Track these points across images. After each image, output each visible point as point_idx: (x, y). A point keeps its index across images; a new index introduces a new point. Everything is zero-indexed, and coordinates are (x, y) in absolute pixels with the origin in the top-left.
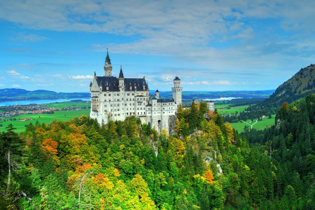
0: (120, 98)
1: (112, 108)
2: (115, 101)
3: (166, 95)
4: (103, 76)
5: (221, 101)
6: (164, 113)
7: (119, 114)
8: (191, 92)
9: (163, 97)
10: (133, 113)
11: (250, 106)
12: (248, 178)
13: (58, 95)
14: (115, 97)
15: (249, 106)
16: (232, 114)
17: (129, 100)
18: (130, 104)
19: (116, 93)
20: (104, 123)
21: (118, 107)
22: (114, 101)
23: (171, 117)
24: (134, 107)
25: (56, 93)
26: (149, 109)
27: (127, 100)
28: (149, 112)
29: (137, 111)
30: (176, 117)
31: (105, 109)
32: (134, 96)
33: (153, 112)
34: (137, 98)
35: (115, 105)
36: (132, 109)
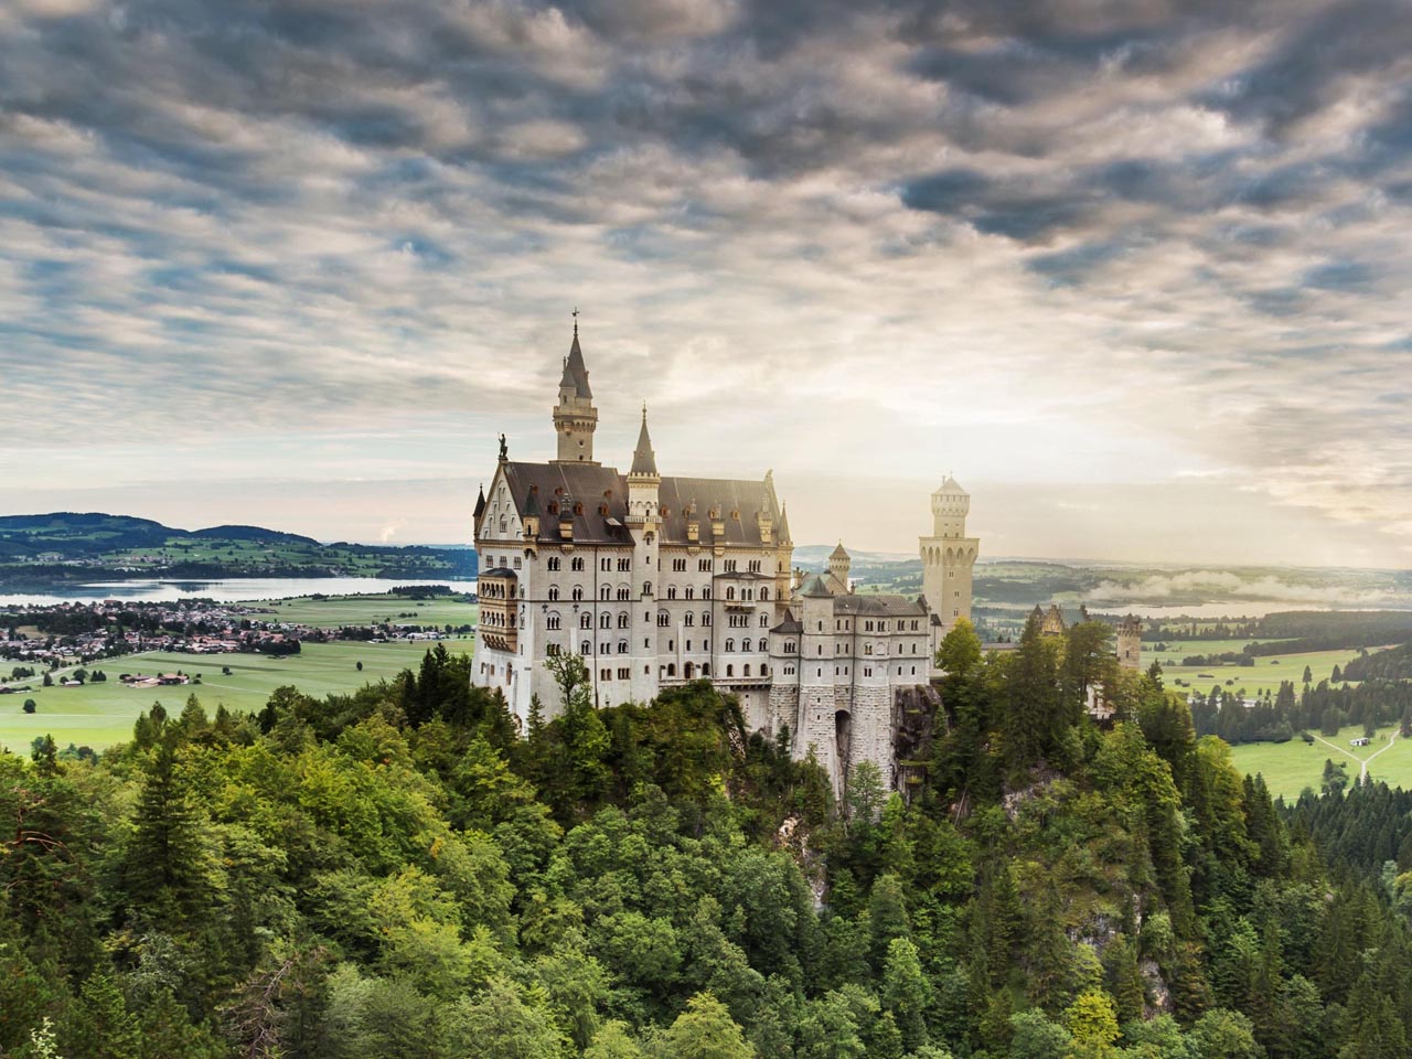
0: (632, 581)
1: (588, 634)
2: (608, 601)
3: (906, 578)
4: (546, 462)
5: (1206, 621)
6: (868, 673)
7: (626, 667)
8: (1045, 564)
9: (887, 589)
10: (698, 667)
11: (1365, 653)
12: (1307, 1042)
13: (326, 555)
14: (603, 577)
15: (1359, 655)
16: (1260, 693)
17: (681, 594)
18: (689, 621)
19: (614, 556)
20: (541, 713)
21: (623, 634)
22: (599, 598)
23: (902, 696)
24: (704, 634)
25: (319, 544)
26: (788, 648)
27: (672, 593)
28: (790, 666)
29: (724, 659)
30: (935, 696)
31: (553, 637)
32: (710, 575)
33: (809, 669)
34: (725, 585)
35: (605, 622)
36: (697, 645)
